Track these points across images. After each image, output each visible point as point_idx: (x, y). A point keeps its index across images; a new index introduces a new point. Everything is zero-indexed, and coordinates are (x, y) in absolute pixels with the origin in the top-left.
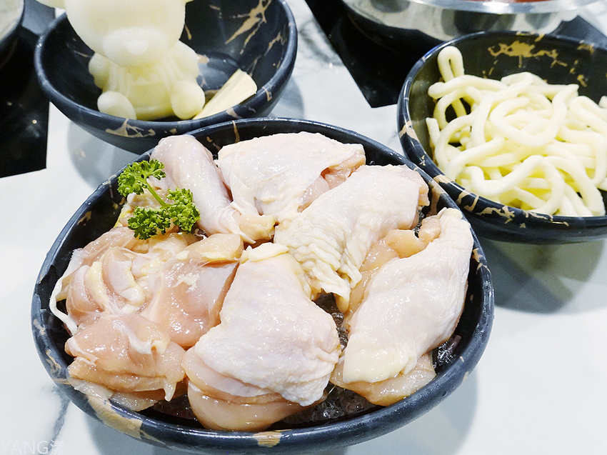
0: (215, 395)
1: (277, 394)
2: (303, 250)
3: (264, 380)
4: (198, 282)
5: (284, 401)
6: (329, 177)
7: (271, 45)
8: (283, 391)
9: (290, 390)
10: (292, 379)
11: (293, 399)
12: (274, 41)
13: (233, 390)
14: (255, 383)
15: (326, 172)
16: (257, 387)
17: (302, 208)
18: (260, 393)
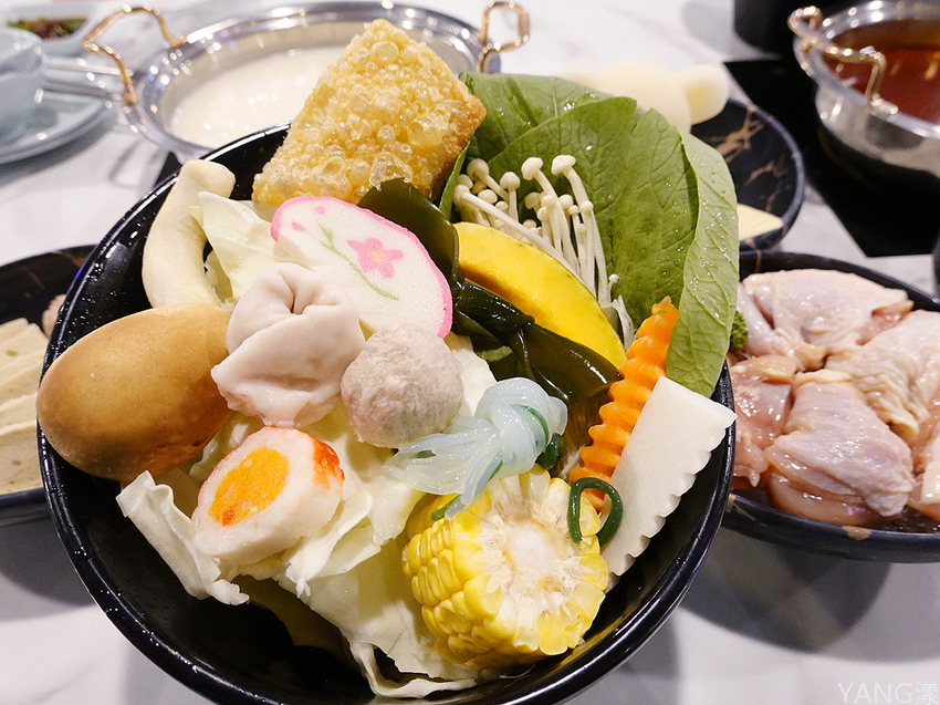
0: (800, 487)
1: (863, 498)
2: (871, 380)
3: (857, 480)
4: (760, 395)
5: (865, 505)
6: (879, 319)
7: (755, 175)
8: (868, 496)
9: (875, 497)
10: (881, 486)
11: (875, 506)
12: (760, 171)
13: (825, 485)
14: (848, 481)
15: (875, 313)
16: (848, 486)
17: (862, 343)
18: (849, 492)
